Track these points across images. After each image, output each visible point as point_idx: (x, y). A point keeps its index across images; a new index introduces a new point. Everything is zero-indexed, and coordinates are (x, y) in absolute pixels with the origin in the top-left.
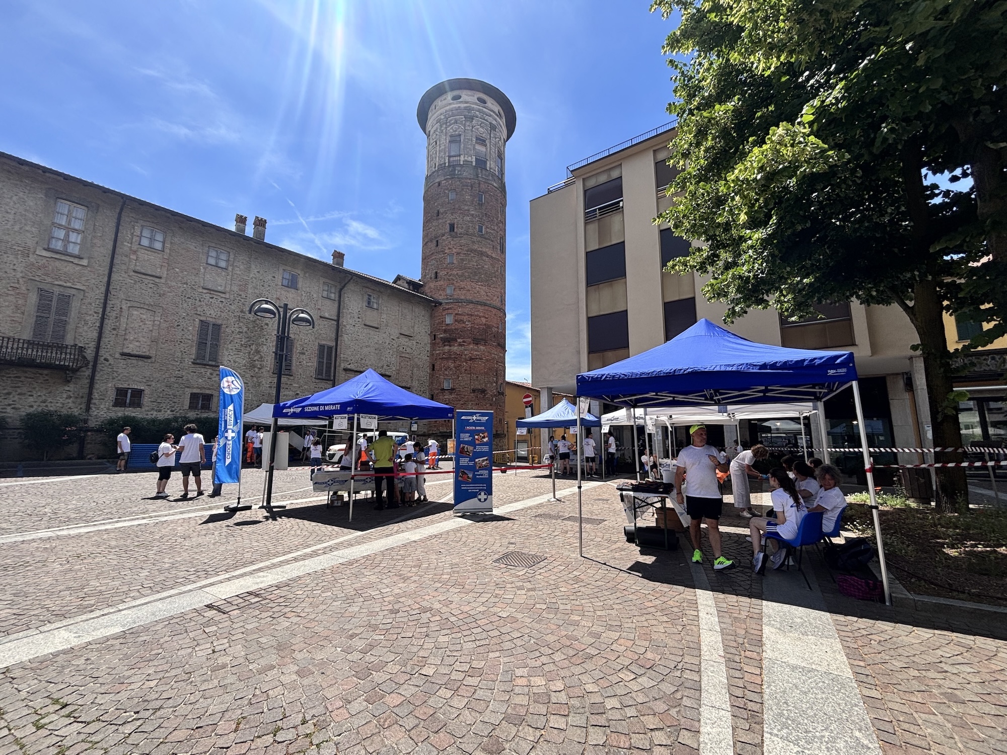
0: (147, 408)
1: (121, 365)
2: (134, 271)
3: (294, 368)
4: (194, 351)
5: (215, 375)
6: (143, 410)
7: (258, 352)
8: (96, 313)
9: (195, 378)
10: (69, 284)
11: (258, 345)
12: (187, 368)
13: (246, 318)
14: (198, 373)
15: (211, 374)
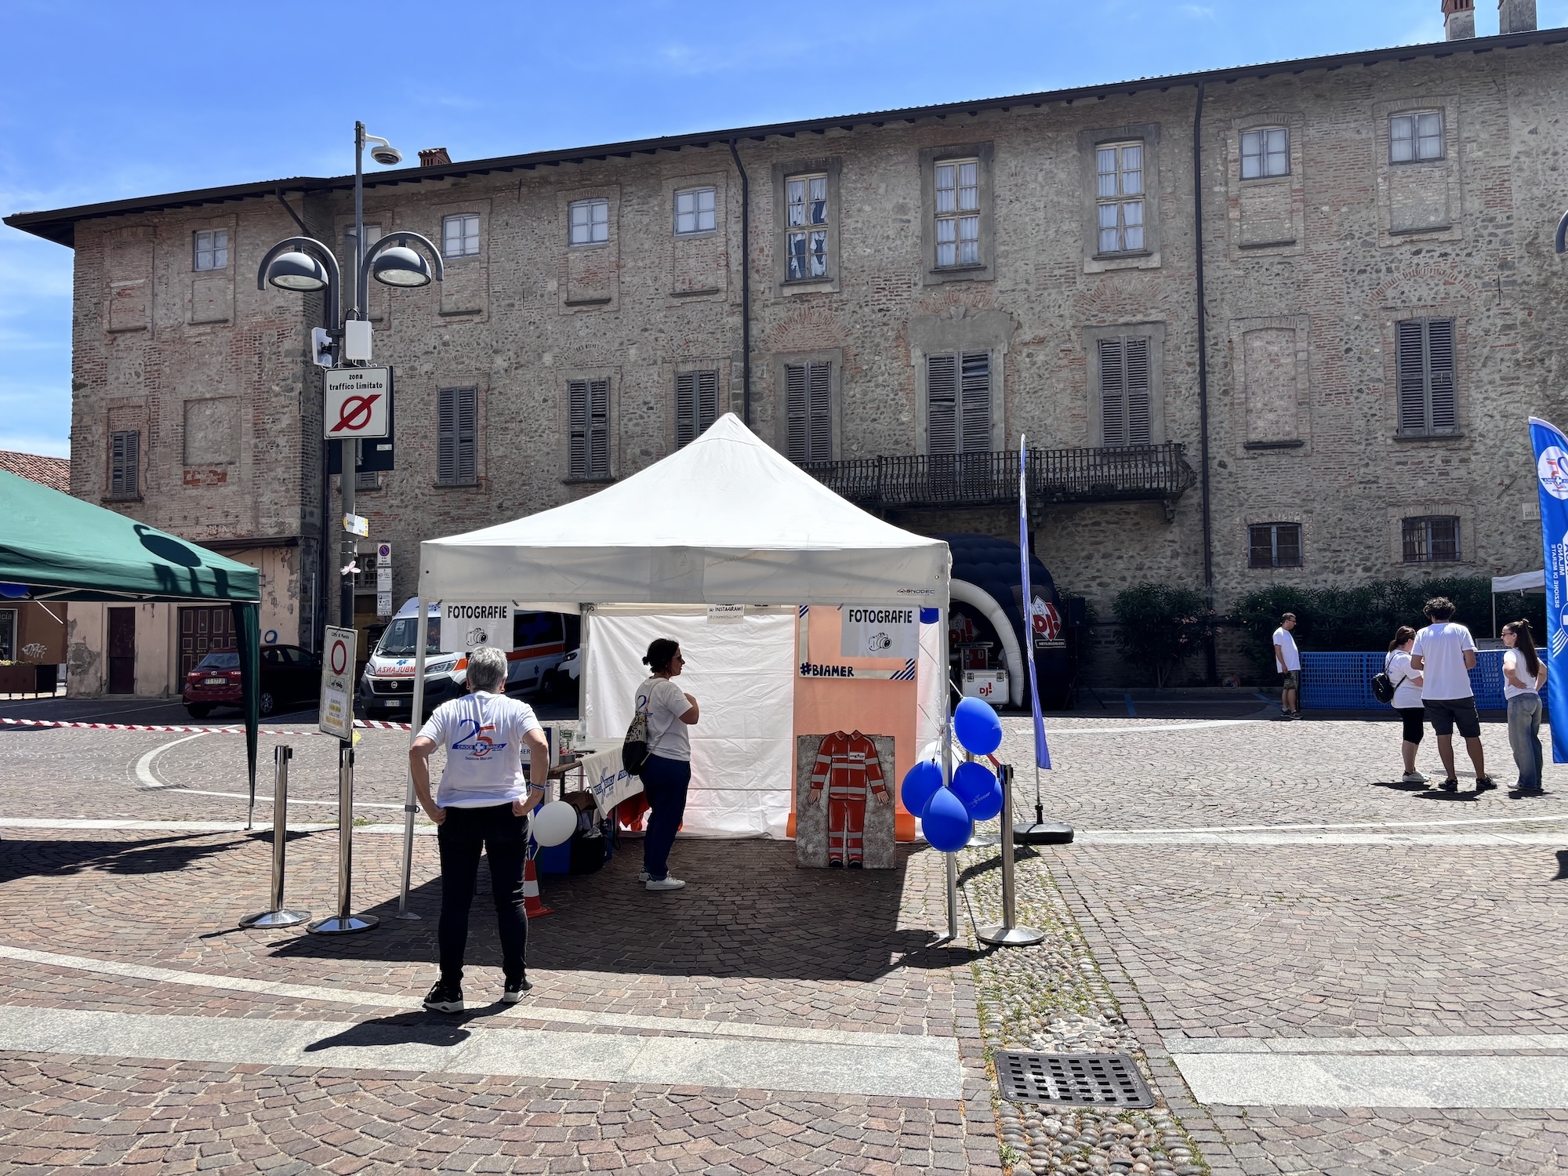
0: (1314, 567)
1: (1250, 472)
2: (1242, 247)
4: (1393, 406)
5: (1455, 463)
6: (1306, 571)
8: (1189, 364)
9: (1407, 477)
10: (1139, 317)
12: (1384, 454)
13: (1520, 281)
14: (1413, 463)
15: (1446, 461)
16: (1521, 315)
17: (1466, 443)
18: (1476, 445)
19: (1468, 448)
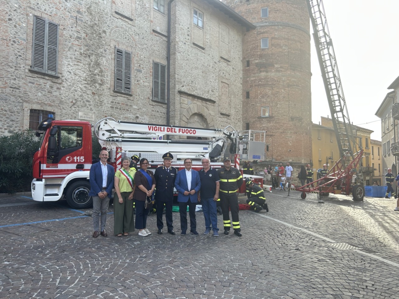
3: (132, 87)
4: (30, 55)
5: (55, 88)
7: (98, 64)
9: (33, 90)
11: (97, 55)
12: (23, 76)
13: (84, 21)
14: (36, 84)
15: (51, 87)
16: (84, 35)
17: (60, 81)
18: (64, 83)
19: (60, 84)
